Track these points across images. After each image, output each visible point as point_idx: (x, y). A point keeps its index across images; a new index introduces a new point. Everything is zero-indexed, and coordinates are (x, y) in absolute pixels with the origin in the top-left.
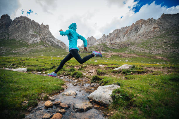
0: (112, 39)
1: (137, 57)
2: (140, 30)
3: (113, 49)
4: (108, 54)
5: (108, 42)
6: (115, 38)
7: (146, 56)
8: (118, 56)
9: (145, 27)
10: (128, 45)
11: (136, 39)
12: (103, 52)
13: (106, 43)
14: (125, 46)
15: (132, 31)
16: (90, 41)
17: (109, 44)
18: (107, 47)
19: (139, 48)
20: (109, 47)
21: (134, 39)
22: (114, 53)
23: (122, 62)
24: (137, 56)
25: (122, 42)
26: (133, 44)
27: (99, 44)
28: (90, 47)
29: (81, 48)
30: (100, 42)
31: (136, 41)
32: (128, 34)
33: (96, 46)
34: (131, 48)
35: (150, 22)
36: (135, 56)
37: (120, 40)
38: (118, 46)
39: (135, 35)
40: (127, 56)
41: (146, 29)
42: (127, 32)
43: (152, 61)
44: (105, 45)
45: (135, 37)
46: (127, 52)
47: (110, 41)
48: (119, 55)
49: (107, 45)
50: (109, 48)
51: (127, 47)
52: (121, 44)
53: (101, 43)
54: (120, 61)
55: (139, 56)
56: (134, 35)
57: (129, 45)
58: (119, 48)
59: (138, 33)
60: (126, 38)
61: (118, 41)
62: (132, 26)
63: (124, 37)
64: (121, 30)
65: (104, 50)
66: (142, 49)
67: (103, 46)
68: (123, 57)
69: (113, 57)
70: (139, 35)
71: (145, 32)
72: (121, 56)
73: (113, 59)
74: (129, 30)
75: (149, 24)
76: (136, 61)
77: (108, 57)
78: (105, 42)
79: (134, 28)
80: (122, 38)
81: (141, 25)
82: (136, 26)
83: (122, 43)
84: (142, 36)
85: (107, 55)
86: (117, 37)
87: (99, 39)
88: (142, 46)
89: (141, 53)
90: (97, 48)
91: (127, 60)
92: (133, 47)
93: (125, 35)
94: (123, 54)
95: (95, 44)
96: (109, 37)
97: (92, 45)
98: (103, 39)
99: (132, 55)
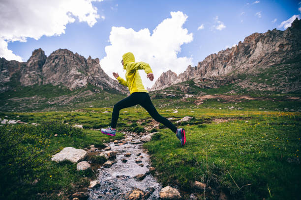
0: (203, 72)
1: (250, 101)
2: (254, 51)
3: (207, 90)
4: (198, 98)
5: (197, 78)
6: (209, 69)
7: (268, 97)
8: (215, 100)
9: (263, 45)
10: (234, 80)
11: (248, 68)
12: (190, 96)
13: (194, 79)
14: (228, 82)
15: (238, 54)
16: (166, 78)
17: (199, 81)
18: (197, 86)
19: (255, 84)
21: (244, 69)
22: (209, 97)
23: (224, 110)
24: (251, 99)
25: (223, 75)
26: (242, 77)
27: (182, 82)
28: (167, 88)
29: (152, 90)
30: (183, 79)
31: (249, 72)
32: (232, 61)
33: (177, 86)
34: (240, 84)
35: (270, 37)
36: (247, 98)
37: (219, 73)
38: (216, 84)
39: (245, 62)
40: (232, 99)
41: (264, 49)
42: (229, 57)
43: (280, 106)
44: (191, 83)
45: (245, 66)
46: (232, 92)
47: (201, 76)
48: (218, 98)
49: (196, 82)
50: (199, 87)
51: (232, 84)
52: (221, 79)
53: (185, 80)
54: (220, 108)
55: (254, 98)
56: (243, 62)
57: (236, 81)
58: (218, 86)
59: (251, 58)
60: (229, 67)
61: (215, 74)
62: (238, 47)
63: (225, 66)
64: (219, 56)
65: (191, 92)
66: (260, 84)
67: (189, 85)
68: (226, 101)
69: (207, 102)
70: (253, 61)
71: (264, 55)
72: (222, 101)
73: (206, 107)
74: (233, 54)
75: (271, 39)
76: (250, 107)
77: (199, 104)
78: (192, 78)
79: (242, 50)
80: (221, 69)
81: (254, 43)
82: (246, 45)
83: (222, 77)
84: (259, 62)
86: (213, 68)
87: (182, 74)
88: (260, 79)
89: (259, 92)
90: (179, 89)
91: (232, 107)
92: (242, 83)
93: (226, 63)
94: (226, 97)
95: (175, 82)
96: (199, 68)
97: (170, 84)
98: (188, 74)
99: (243, 97)
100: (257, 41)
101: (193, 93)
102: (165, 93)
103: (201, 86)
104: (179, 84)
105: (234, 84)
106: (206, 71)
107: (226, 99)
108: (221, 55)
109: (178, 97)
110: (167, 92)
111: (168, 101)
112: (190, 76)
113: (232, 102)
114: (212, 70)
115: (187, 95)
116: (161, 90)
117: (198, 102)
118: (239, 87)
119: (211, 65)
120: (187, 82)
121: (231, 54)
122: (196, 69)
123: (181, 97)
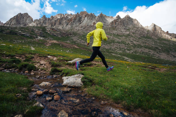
0: (53, 24)
1: (77, 48)
2: (83, 21)
3: (54, 37)
4: (48, 41)
5: (48, 26)
6: (57, 23)
7: (85, 48)
8: (59, 45)
9: (87, 20)
10: (71, 35)
11: (79, 30)
12: (41, 38)
13: (46, 27)
14: (67, 35)
15: (76, 20)
16: (22, 19)
17: (50, 29)
18: (47, 33)
19: (80, 40)
20: (49, 32)
21: (76, 29)
22: (55, 41)
23: (63, 52)
24: (78, 48)
25: (65, 30)
26: (75, 34)
27: (36, 26)
28: (22, 28)
29: (5, 25)
30: (37, 24)
31: (79, 32)
32: (71, 23)
33: (32, 28)
34: (73, 38)
35: (91, 17)
36: (76, 47)
37: (63, 27)
38: (60, 34)
39: (78, 26)
40: (68, 46)
41: (88, 22)
42: (71, 20)
43: (89, 54)
44: (44, 29)
45: (77, 28)
46: (68, 42)
47: (52, 26)
48: (61, 44)
49: (47, 30)
50: (49, 34)
51: (69, 37)
52: (64, 32)
53: (39, 26)
54: (62, 51)
55: (79, 47)
56: (77, 25)
57: (72, 35)
58: (62, 36)
59: (81, 25)
60: (69, 26)
61: (60, 27)
62: (76, 15)
63: (67, 25)
64: (65, 17)
65: (43, 35)
66: (82, 41)
67: (42, 30)
68: (65, 47)
69: (54, 45)
70: (82, 27)
71: (87, 25)
72: (63, 46)
73: (53, 48)
74: (73, 19)
75: (91, 18)
76: (77, 52)
77: (48, 45)
78: (44, 25)
79: (78, 18)
80: (65, 25)
81: (84, 17)
82: (80, 16)
83: (65, 31)
84: (84, 29)
85: (46, 42)
86: (60, 23)
87: (37, 20)
88: (83, 38)
89: (81, 44)
90: (33, 31)
91: (68, 51)
92: (75, 37)
93: (68, 23)
94: (65, 44)
95: (31, 25)
96: (51, 20)
97: (26, 25)
98: (42, 21)
99: (74, 46)
100: (85, 16)
101: (44, 37)
102: (20, 31)
103: (51, 33)
104: (34, 27)
105: (70, 37)
106: (55, 24)
107: (65, 45)
108: (67, 16)
109: (31, 37)
110: (22, 31)
111: (22, 39)
112: (43, 24)
113: (68, 48)
114: (59, 24)
115: (39, 37)
116: (16, 28)
117: (48, 44)
118: (72, 39)
119: (59, 21)
120: (41, 27)
121: (72, 18)
122: (49, 20)
123: (34, 38)
